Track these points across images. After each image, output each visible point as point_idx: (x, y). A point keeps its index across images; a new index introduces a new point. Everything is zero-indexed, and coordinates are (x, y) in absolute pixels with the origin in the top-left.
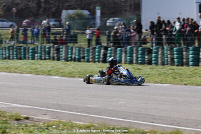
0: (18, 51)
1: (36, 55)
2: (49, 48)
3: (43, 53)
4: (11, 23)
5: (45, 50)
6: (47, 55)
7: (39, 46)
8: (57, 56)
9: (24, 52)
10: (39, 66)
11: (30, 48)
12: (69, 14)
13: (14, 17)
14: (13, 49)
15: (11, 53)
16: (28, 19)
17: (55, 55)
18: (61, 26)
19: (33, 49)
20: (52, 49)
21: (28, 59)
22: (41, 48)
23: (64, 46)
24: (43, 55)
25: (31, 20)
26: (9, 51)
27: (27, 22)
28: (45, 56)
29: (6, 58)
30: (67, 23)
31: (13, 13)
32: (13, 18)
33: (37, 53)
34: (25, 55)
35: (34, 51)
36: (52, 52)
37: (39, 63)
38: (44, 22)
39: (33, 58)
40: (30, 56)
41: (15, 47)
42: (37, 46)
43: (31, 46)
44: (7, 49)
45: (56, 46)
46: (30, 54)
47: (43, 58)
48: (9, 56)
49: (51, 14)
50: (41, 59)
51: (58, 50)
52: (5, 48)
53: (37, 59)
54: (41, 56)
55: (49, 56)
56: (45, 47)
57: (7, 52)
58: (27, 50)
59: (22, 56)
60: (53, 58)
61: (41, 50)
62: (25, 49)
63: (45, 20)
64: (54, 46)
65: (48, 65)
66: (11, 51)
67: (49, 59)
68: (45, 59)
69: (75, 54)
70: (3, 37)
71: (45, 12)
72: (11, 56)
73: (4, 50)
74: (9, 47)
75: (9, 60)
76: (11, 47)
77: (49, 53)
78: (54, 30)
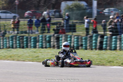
0: (21, 40)
1: (38, 44)
2: (50, 37)
3: (44, 42)
4: (13, 15)
5: (46, 39)
6: (48, 44)
7: (41, 36)
8: (57, 44)
9: (27, 41)
10: (40, 54)
11: (32, 38)
12: (67, 5)
13: (17, 9)
14: (16, 39)
15: (14, 42)
16: (29, 10)
17: (56, 43)
18: (60, 16)
19: (35, 38)
20: (52, 38)
21: (31, 48)
22: (42, 37)
23: (63, 35)
24: (44, 44)
25: (32, 12)
26: (12, 40)
27: (29, 13)
28: (46, 45)
29: (9, 47)
30: (67, 13)
31: (15, 5)
32: (15, 10)
33: (38, 42)
34: (27, 44)
35: (36, 40)
36: (52, 40)
37: (41, 51)
38: (45, 13)
39: (35, 47)
40: (32, 45)
41: (18, 36)
42: (39, 36)
43: (33, 36)
44: (10, 39)
45: (56, 35)
46: (32, 43)
47: (44, 46)
48: (12, 45)
49: (51, 6)
50: (42, 47)
51: (58, 39)
52: (9, 37)
53: (39, 48)
54: (42, 45)
55: (50, 45)
56: (46, 36)
57: (11, 42)
58: (29, 40)
59: (25, 45)
60: (54, 47)
61: (42, 40)
62: (27, 38)
63: (46, 11)
64: (54, 35)
65: (48, 53)
66: (14, 40)
67: (50, 47)
68: (46, 48)
69: (74, 42)
70: (6, 27)
71: (45, 4)
72: (14, 45)
73: (7, 40)
74: (12, 37)
75: (12, 49)
76: (14, 37)
77: (49, 42)
78: (54, 21)
